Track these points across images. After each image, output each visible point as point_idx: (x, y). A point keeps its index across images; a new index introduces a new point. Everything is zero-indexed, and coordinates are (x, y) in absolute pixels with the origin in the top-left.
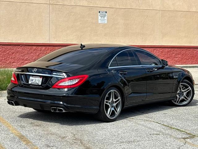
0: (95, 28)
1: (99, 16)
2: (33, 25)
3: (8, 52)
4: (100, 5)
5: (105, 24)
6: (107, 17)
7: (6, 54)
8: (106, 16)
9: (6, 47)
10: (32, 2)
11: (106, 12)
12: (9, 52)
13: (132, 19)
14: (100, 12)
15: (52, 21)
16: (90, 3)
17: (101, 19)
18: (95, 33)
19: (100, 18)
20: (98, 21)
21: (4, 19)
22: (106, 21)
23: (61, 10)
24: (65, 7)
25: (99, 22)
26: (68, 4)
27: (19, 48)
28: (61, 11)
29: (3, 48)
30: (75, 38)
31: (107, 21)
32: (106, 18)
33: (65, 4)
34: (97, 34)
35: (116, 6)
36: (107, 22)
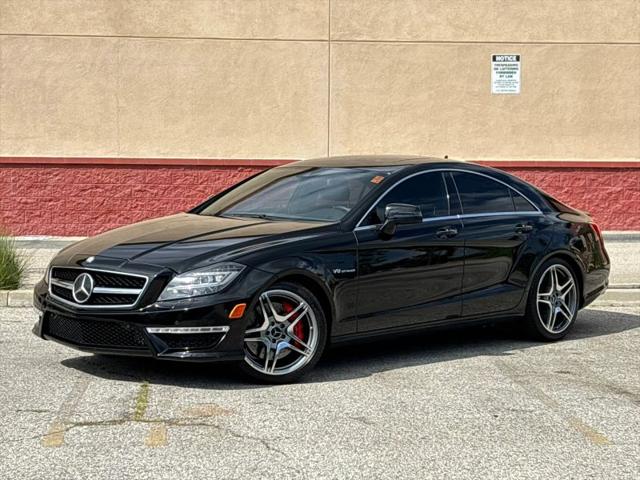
0: (478, 109)
1: (494, 72)
3: (201, 187)
4: (495, 35)
5: (513, 97)
6: (521, 72)
7: (195, 192)
8: (518, 72)
9: (195, 172)
10: (275, 37)
11: (518, 58)
12: (205, 188)
13: (610, 76)
14: (497, 58)
16: (462, 31)
17: (499, 81)
18: (480, 127)
19: (495, 76)
20: (490, 86)
21: (190, 92)
22: (518, 85)
23: (366, 58)
24: (378, 47)
25: (495, 89)
26: (391, 37)
27: (234, 176)
28: (366, 61)
29: (186, 175)
30: (413, 142)
31: (521, 86)
32: (516, 77)
33: (379, 39)
34: (487, 127)
35: (553, 38)
36: (521, 89)
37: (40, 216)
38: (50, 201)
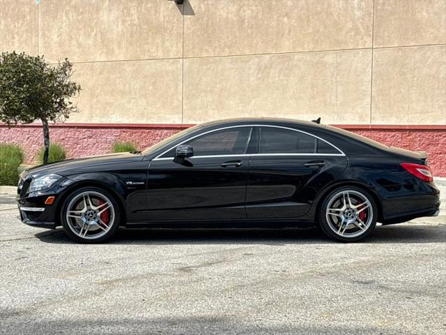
37: (433, 164)
38: (440, 154)
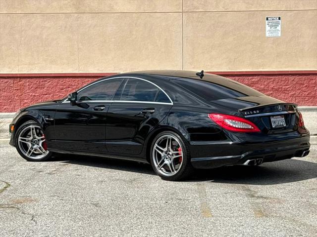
0: (259, 45)
1: (267, 26)
2: (157, 46)
4: (268, 7)
5: (277, 38)
8: (280, 25)
10: (155, 11)
11: (279, 19)
14: (269, 19)
15: (186, 38)
16: (250, 6)
17: (270, 30)
18: (260, 54)
19: (268, 28)
20: (265, 33)
22: (280, 32)
23: (201, 21)
24: (207, 14)
25: (267, 35)
26: (214, 9)
32: (279, 28)
34: (264, 54)
35: (298, 8)
36: (281, 34)
38: (46, 94)
